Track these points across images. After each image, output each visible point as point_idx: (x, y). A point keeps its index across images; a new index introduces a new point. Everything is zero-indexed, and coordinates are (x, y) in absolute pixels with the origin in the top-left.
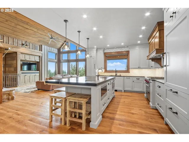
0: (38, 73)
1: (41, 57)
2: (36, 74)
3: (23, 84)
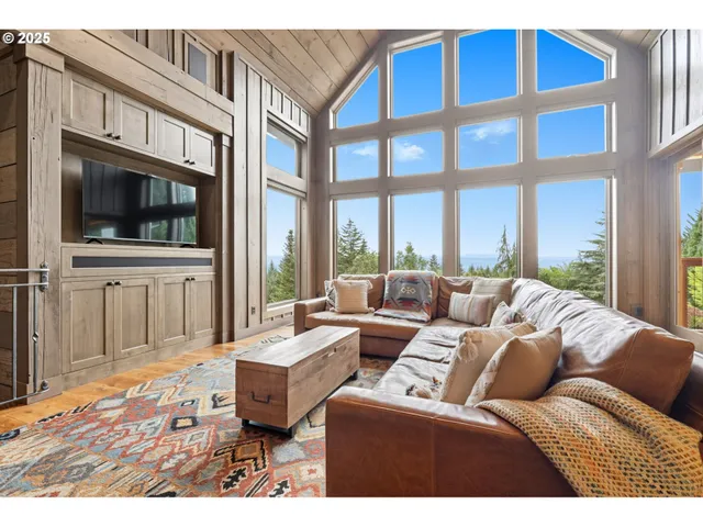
0: (207, 262)
1: (225, 141)
2: (192, 271)
3: (96, 365)
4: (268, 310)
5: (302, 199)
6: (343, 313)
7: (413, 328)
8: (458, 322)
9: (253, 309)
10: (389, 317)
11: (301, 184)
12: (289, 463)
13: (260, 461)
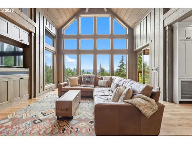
0: (27, 73)
4: (46, 87)
5: (54, 54)
6: (72, 86)
7: (92, 89)
8: (101, 86)
9: (41, 87)
10: (84, 86)
11: (53, 49)
12: (75, 124)
13: (68, 125)
